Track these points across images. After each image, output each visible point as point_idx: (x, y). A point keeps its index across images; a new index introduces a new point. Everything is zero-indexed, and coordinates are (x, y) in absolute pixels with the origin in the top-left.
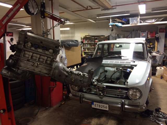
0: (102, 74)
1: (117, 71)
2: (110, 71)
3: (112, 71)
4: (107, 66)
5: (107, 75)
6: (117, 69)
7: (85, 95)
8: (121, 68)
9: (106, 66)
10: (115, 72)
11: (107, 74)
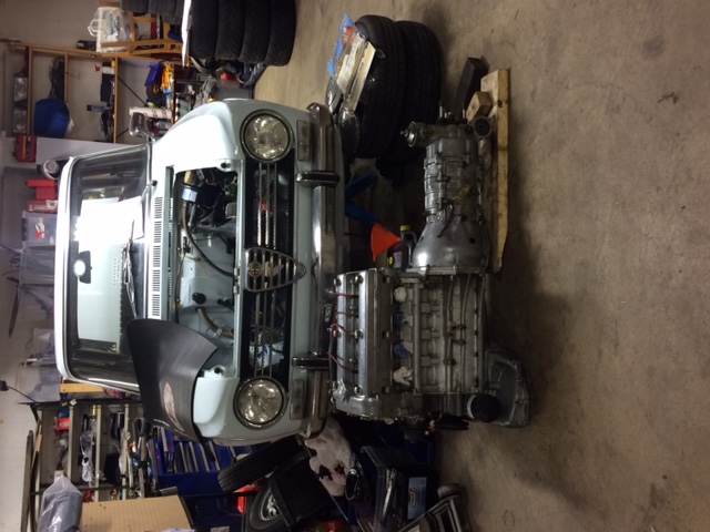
0: (216, 323)
1: (195, 251)
2: (198, 280)
3: (198, 272)
4: (177, 296)
5: (218, 297)
6: (187, 250)
7: (297, 346)
8: (184, 234)
9: (177, 303)
10: (202, 258)
11: (212, 295)
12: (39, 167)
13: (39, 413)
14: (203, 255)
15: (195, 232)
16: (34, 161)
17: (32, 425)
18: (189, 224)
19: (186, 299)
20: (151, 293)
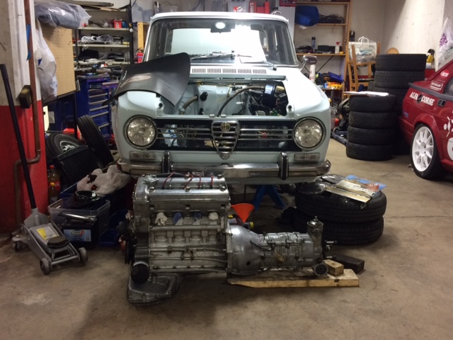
2: (215, 96)
3: (220, 96)
6: (234, 89)
9: (201, 83)
10: (229, 99)
11: (206, 104)
12: (277, 9)
13: (125, 10)
14: (231, 99)
15: (245, 94)
16: (281, 6)
17: (117, 6)
18: (250, 90)
19: (203, 88)
20: (207, 68)
